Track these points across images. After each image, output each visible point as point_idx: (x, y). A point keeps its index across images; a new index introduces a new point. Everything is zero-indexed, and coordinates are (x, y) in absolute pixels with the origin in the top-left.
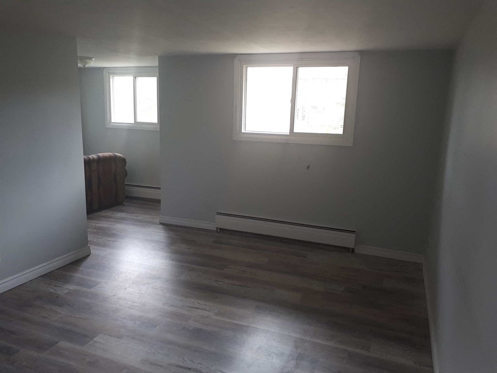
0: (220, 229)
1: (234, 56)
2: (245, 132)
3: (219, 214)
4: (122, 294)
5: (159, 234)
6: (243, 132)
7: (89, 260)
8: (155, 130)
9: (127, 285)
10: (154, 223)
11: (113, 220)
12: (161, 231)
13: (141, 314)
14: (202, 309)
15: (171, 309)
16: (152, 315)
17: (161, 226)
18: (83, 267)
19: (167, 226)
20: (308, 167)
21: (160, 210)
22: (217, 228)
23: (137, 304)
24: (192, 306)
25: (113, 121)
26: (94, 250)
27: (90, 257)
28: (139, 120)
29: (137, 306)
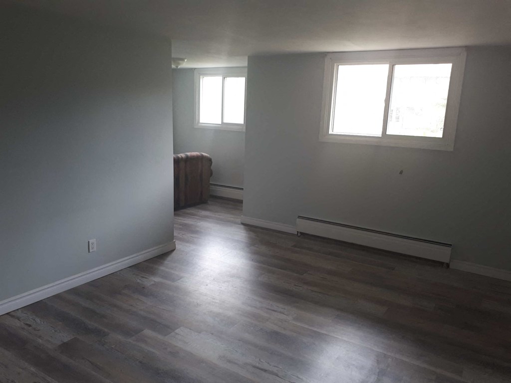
0: (301, 233)
1: (324, 54)
2: (332, 133)
3: (300, 217)
4: (203, 289)
5: (240, 234)
6: (330, 133)
7: (174, 254)
8: (241, 131)
9: (208, 282)
10: (236, 223)
11: (198, 217)
12: (242, 231)
13: (221, 311)
14: (281, 312)
15: (249, 309)
16: (230, 313)
17: (242, 226)
18: (168, 261)
19: (249, 227)
20: (401, 173)
21: (242, 210)
22: (298, 232)
23: (217, 301)
24: (270, 308)
25: (202, 121)
26: (179, 246)
27: (175, 251)
28: (225, 121)
29: (217, 303)
